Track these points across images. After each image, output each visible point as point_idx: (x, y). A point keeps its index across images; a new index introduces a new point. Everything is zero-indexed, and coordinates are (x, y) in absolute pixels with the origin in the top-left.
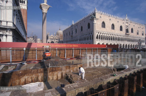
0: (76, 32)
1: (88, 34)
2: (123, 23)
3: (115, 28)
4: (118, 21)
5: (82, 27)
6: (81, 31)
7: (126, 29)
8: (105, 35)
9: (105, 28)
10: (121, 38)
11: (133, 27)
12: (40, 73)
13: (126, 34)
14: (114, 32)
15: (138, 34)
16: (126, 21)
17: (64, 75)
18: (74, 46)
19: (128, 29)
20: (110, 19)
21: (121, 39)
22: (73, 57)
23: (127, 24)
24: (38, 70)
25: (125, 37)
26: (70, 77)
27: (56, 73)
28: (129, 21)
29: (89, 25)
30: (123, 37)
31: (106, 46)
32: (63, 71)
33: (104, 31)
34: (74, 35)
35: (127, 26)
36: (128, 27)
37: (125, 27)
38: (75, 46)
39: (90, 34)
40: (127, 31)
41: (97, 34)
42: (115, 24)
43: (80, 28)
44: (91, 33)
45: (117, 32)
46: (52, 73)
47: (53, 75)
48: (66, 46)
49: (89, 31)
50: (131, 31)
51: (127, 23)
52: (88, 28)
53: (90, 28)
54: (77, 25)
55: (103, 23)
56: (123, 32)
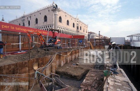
1: (45, 27)
2: (75, 21)
3: (69, 24)
4: (72, 19)
7: (77, 26)
8: (62, 30)
11: (81, 26)
13: (77, 30)
14: (68, 28)
15: (84, 31)
16: (77, 20)
20: (66, 16)
30: (75, 32)
33: (61, 25)
35: (78, 24)
37: (76, 24)
39: (47, 27)
42: (69, 21)
43: (35, 21)
49: (46, 24)
51: (78, 22)
53: (47, 21)
54: (30, 17)
55: (60, 18)
56: (75, 29)
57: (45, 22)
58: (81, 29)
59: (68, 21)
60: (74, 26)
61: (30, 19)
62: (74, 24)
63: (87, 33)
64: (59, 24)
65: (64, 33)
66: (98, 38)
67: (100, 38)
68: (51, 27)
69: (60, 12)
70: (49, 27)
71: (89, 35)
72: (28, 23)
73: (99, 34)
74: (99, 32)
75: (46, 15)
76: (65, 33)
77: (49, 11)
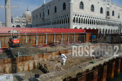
0: (49, 14)
1: (63, 17)
2: (104, 4)
3: (95, 10)
4: (98, 2)
5: (56, 8)
6: (54, 12)
7: (107, 11)
8: (83, 18)
9: (83, 9)
10: (100, 21)
11: (114, 10)
12: (7, 64)
13: (107, 17)
14: (93, 14)
16: (107, 3)
17: (36, 64)
18: (47, 30)
19: (109, 12)
21: (101, 23)
22: (46, 44)
23: (108, 6)
24: (4, 61)
25: (106, 21)
26: (44, 66)
27: (26, 63)
28: (110, 2)
29: (64, 5)
30: (103, 20)
31: (85, 31)
32: (35, 60)
33: (82, 13)
34: (46, 17)
35: (108, 8)
36: (109, 10)
37: (106, 9)
38: (49, 31)
39: (65, 16)
40: (108, 13)
41: (74, 16)
43: (54, 9)
44: (67, 16)
45: (97, 15)
46: (22, 63)
47: (24, 65)
48: (37, 31)
49: (64, 13)
50: (112, 14)
51: (108, 4)
52: (63, 10)
54: (50, 5)
55: (82, 3)
56: (104, 15)
60: (101, 12)
61: (49, 8)
62: (102, 9)
72: (47, 12)
76: (89, 22)
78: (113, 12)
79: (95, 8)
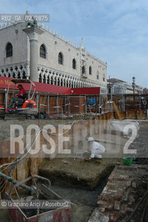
1: (7, 70)
2: (78, 54)
4: (69, 49)
7: (82, 66)
8: (47, 75)
9: (45, 58)
10: (74, 82)
11: (92, 65)
13: (82, 75)
14: (62, 70)
15: (98, 77)
16: (82, 52)
19: (85, 67)
20: (56, 43)
23: (83, 58)
25: (81, 82)
29: (9, 47)
30: (77, 80)
35: (84, 61)
36: (85, 64)
37: (81, 62)
42: (64, 54)
49: (9, 63)
51: (83, 55)
53: (12, 55)
55: (43, 47)
56: (78, 72)
57: (9, 58)
58: (90, 73)
59: (61, 55)
60: (74, 67)
62: (74, 61)
63: (106, 80)
64: (40, 61)
65: (52, 83)
66: (131, 92)
67: (136, 93)
68: (21, 68)
69: (42, 35)
70: (16, 69)
71: (109, 87)
73: (133, 83)
74: (134, 78)
75: (11, 42)
76: (55, 82)
77: (17, 32)
78: (90, 68)
79: (64, 58)
